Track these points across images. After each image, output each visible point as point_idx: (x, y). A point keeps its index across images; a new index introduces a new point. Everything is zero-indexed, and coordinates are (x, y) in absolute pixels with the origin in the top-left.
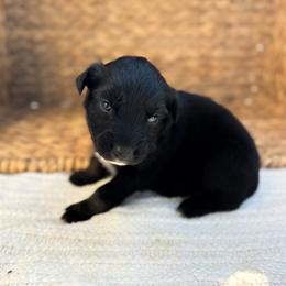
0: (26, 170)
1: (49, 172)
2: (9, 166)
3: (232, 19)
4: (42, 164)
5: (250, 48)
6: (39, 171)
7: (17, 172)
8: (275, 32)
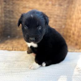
0: (12, 50)
1: (18, 50)
2: (8, 49)
3: (57, 20)
4: (16, 49)
5: (61, 27)
6: (15, 50)
7: (10, 50)
8: (67, 23)
